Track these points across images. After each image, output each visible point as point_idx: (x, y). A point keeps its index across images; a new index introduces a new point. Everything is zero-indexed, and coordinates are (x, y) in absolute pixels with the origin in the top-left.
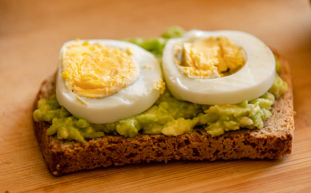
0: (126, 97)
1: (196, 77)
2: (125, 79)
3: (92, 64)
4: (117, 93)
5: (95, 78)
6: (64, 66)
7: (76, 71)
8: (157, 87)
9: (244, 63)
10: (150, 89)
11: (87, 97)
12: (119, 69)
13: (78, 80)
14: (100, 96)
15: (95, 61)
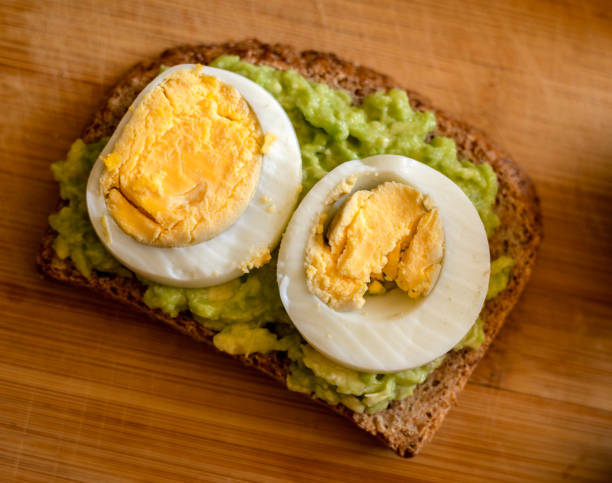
0: (180, 265)
1: (318, 291)
2: (202, 225)
3: (175, 152)
4: (170, 247)
5: (156, 194)
6: (124, 135)
7: (137, 158)
8: (248, 267)
9: (422, 296)
10: (234, 265)
11: (120, 227)
12: (210, 193)
13: (125, 183)
14: (141, 237)
15: (185, 149)
